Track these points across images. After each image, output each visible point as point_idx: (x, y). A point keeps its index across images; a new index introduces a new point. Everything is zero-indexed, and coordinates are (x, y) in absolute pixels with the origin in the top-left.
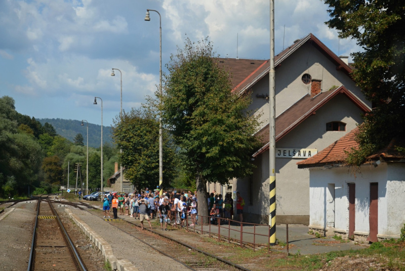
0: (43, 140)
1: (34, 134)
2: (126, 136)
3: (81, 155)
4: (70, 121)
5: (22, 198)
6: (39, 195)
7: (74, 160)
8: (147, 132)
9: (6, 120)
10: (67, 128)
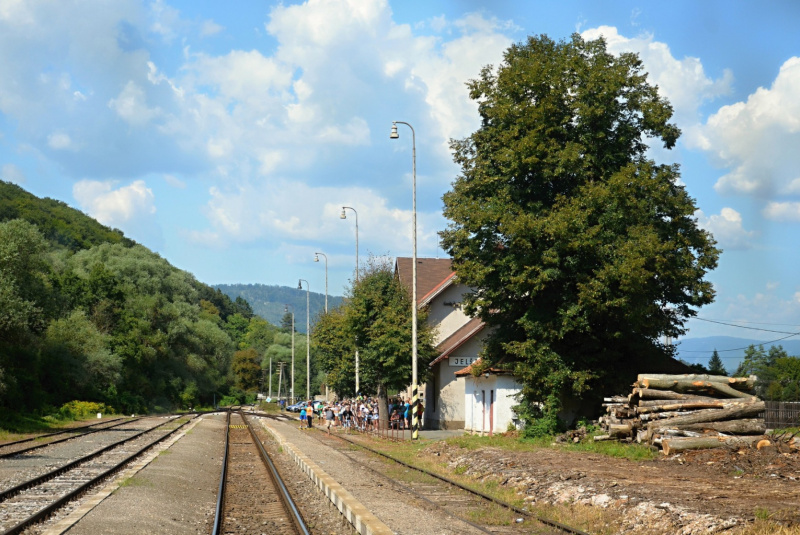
0: (233, 324)
1: (220, 315)
2: (325, 337)
4: (277, 289)
5: (206, 410)
6: (228, 407)
7: (279, 356)
9: (184, 304)
10: (272, 299)
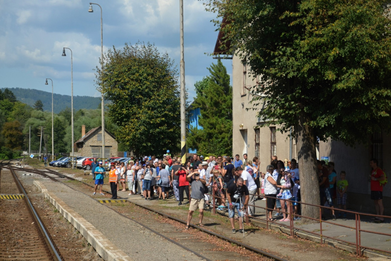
0: (3, 106)
2: (118, 81)
3: (42, 120)
7: (35, 125)
8: (148, 75)
10: (26, 97)
